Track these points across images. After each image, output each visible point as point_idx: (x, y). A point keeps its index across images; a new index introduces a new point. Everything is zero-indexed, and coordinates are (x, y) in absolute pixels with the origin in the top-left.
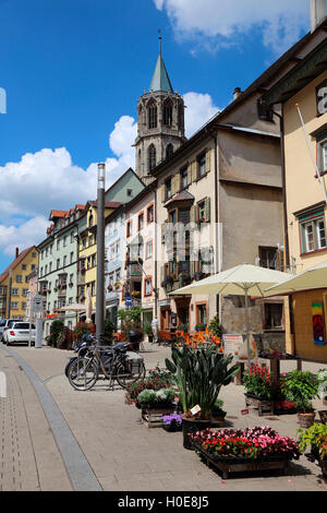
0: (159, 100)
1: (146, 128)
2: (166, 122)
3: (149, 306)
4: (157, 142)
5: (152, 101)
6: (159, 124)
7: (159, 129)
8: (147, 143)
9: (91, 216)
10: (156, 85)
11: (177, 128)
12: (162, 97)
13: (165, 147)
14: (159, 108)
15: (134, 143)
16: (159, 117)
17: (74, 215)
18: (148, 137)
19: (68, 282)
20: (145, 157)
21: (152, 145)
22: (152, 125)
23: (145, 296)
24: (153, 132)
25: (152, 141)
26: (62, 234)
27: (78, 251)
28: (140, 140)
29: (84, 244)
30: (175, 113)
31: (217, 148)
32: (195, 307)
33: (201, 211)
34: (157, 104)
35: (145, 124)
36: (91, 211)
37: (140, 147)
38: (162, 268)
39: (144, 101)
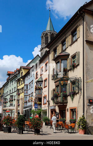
3: (45, 109)
8: (45, 50)
9: (22, 72)
10: (48, 28)
14: (49, 37)
15: (40, 50)
16: (49, 40)
17: (16, 72)
18: (45, 48)
19: (14, 99)
23: (44, 104)
26: (12, 80)
27: (17, 87)
28: (42, 49)
29: (19, 84)
31: (85, 22)
32: (69, 110)
33: (73, 60)
34: (48, 35)
35: (44, 43)
36: (22, 70)
37: (42, 51)
38: (52, 91)
39: (43, 34)
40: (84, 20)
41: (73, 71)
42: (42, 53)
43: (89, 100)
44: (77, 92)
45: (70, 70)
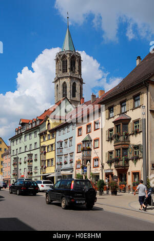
0: (68, 56)
1: (61, 72)
2: (72, 69)
3: (97, 172)
4: (68, 81)
5: (64, 56)
6: (68, 71)
7: (69, 73)
8: (62, 81)
9: (49, 124)
10: (66, 47)
11: (78, 73)
12: (70, 54)
13: (72, 84)
14: (68, 60)
15: (54, 81)
16: (69, 66)
17: (36, 122)
18: (62, 78)
19: (33, 158)
20: (61, 89)
21: (65, 83)
22: (65, 71)
23: (94, 167)
24: (65, 75)
25: (65, 80)
26: (28, 132)
27: (40, 142)
28: (58, 79)
29: (44, 138)
30: (77, 64)
31: (149, 93)
32: (131, 174)
33: (135, 125)
34: (67, 58)
35: (60, 70)
36: (49, 121)
37: (58, 83)
38: (106, 153)
39: (60, 56)
40: (148, 90)
41: (136, 136)
42: (57, 85)
43: (153, 165)
44: (140, 157)
45: (133, 134)
